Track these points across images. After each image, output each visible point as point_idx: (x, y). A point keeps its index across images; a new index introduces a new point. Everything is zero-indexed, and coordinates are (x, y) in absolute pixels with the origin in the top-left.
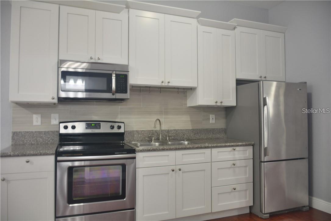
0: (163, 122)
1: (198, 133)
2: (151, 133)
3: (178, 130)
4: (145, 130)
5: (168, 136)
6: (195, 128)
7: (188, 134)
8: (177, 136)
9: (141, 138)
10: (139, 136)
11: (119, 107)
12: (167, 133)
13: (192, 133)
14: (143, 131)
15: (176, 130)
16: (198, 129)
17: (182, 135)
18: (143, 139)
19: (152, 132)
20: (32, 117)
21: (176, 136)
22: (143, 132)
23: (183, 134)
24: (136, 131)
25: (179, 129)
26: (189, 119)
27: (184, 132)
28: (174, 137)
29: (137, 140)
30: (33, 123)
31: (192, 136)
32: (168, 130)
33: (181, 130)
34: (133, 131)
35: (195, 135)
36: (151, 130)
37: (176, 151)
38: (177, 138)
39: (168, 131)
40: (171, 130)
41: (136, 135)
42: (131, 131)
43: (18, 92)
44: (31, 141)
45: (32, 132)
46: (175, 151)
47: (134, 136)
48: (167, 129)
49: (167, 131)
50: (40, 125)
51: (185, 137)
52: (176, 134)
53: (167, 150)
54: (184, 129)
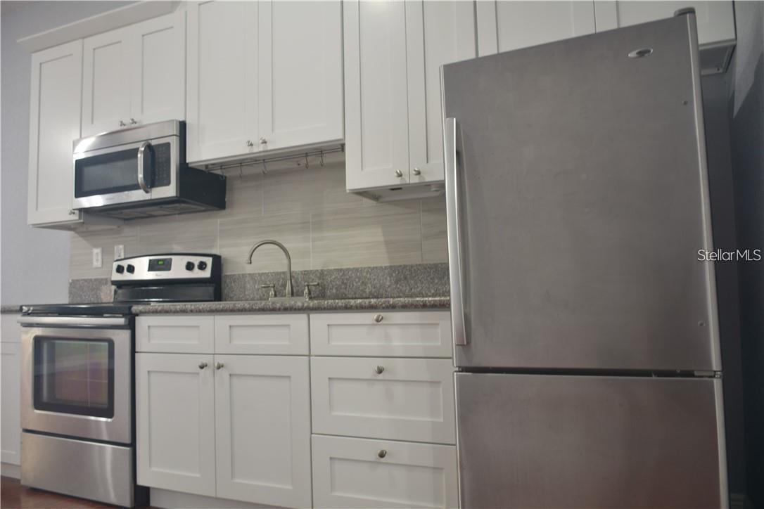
0: (311, 250)
1: (405, 278)
2: (281, 281)
3: (348, 270)
4: (267, 272)
5: (308, 286)
6: (398, 264)
7: (376, 281)
8: (346, 288)
9: (260, 292)
10: (256, 287)
11: (219, 221)
12: (320, 279)
13: (388, 278)
14: (263, 274)
15: (341, 270)
16: (405, 266)
17: (359, 284)
18: (264, 295)
19: (283, 276)
20: (92, 253)
21: (343, 287)
22: (263, 278)
23: (363, 282)
24: (250, 274)
25: (352, 267)
26: (381, 239)
27: (365, 274)
28: (336, 289)
29: (252, 296)
30: (92, 263)
31: (389, 286)
32: (322, 270)
33: (357, 270)
34: (243, 275)
35: (396, 283)
36: (280, 273)
37: (216, 317)
38: (347, 293)
39: (321, 274)
40: (329, 271)
41: (248, 286)
42: (239, 275)
43: (37, 209)
44: (89, 296)
45: (91, 280)
46: (212, 317)
47: (244, 287)
48: (319, 268)
49: (318, 275)
50: (100, 268)
51: (367, 290)
52: (343, 283)
53: (192, 311)
54: (365, 268)
